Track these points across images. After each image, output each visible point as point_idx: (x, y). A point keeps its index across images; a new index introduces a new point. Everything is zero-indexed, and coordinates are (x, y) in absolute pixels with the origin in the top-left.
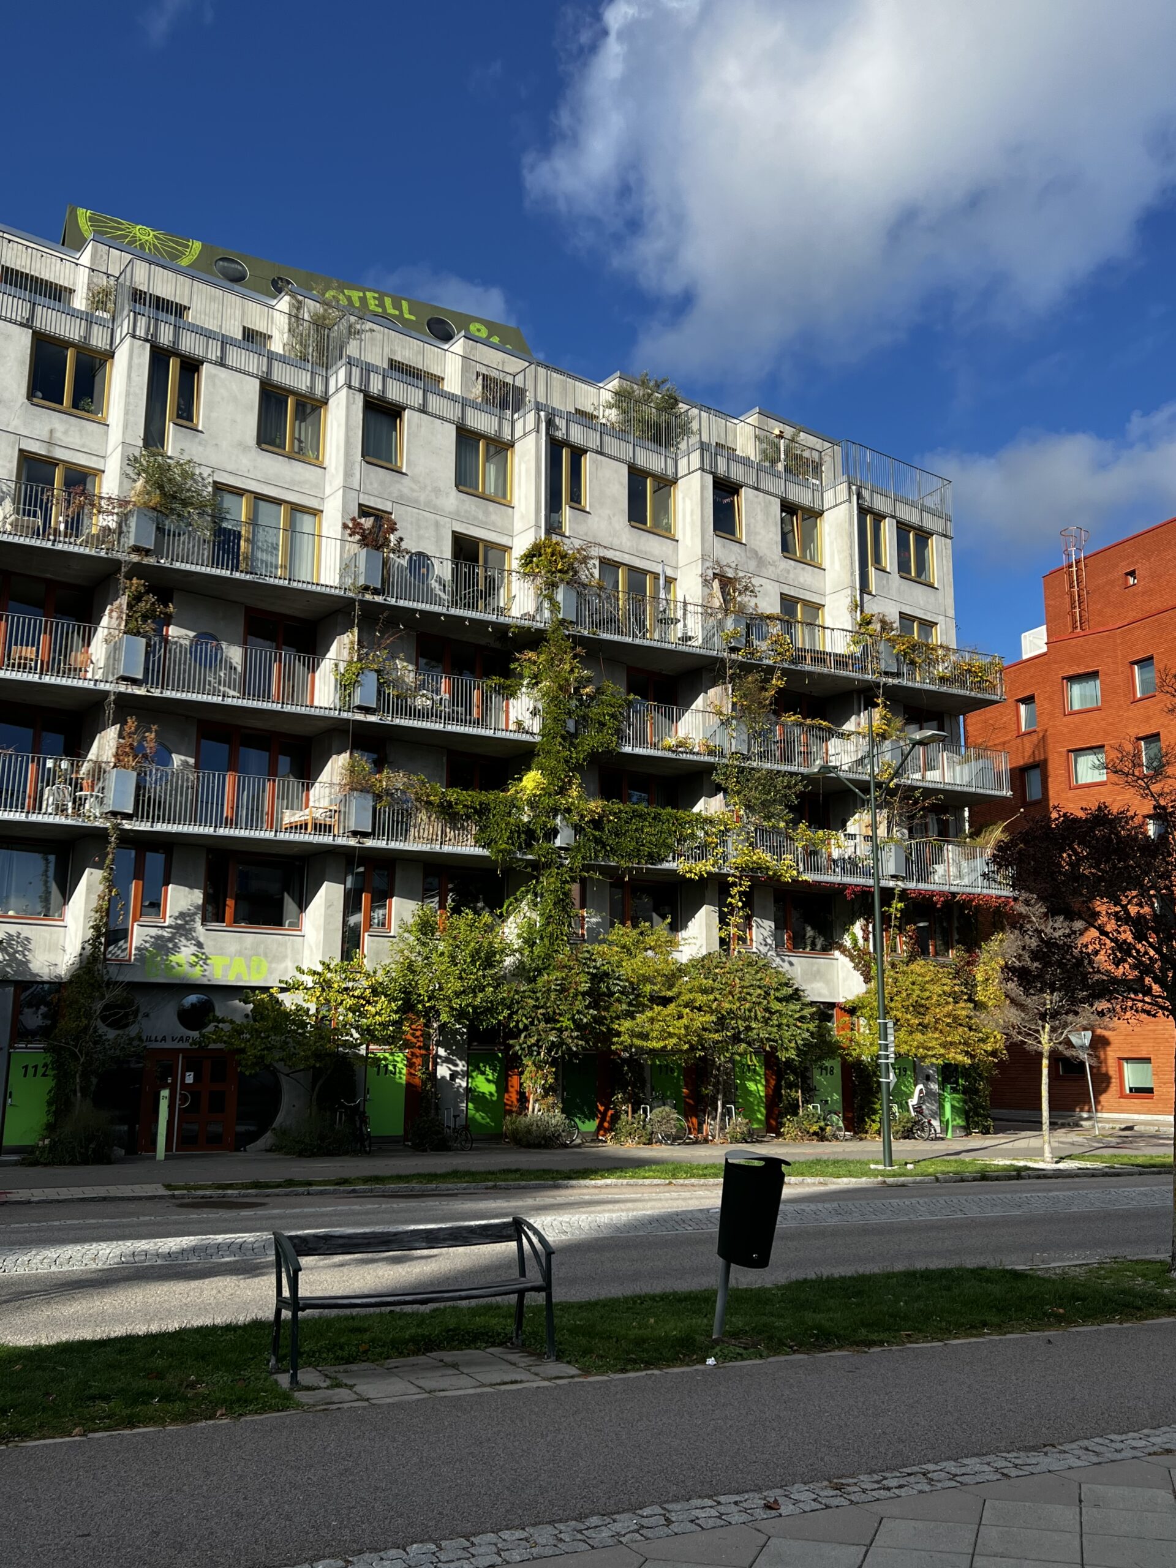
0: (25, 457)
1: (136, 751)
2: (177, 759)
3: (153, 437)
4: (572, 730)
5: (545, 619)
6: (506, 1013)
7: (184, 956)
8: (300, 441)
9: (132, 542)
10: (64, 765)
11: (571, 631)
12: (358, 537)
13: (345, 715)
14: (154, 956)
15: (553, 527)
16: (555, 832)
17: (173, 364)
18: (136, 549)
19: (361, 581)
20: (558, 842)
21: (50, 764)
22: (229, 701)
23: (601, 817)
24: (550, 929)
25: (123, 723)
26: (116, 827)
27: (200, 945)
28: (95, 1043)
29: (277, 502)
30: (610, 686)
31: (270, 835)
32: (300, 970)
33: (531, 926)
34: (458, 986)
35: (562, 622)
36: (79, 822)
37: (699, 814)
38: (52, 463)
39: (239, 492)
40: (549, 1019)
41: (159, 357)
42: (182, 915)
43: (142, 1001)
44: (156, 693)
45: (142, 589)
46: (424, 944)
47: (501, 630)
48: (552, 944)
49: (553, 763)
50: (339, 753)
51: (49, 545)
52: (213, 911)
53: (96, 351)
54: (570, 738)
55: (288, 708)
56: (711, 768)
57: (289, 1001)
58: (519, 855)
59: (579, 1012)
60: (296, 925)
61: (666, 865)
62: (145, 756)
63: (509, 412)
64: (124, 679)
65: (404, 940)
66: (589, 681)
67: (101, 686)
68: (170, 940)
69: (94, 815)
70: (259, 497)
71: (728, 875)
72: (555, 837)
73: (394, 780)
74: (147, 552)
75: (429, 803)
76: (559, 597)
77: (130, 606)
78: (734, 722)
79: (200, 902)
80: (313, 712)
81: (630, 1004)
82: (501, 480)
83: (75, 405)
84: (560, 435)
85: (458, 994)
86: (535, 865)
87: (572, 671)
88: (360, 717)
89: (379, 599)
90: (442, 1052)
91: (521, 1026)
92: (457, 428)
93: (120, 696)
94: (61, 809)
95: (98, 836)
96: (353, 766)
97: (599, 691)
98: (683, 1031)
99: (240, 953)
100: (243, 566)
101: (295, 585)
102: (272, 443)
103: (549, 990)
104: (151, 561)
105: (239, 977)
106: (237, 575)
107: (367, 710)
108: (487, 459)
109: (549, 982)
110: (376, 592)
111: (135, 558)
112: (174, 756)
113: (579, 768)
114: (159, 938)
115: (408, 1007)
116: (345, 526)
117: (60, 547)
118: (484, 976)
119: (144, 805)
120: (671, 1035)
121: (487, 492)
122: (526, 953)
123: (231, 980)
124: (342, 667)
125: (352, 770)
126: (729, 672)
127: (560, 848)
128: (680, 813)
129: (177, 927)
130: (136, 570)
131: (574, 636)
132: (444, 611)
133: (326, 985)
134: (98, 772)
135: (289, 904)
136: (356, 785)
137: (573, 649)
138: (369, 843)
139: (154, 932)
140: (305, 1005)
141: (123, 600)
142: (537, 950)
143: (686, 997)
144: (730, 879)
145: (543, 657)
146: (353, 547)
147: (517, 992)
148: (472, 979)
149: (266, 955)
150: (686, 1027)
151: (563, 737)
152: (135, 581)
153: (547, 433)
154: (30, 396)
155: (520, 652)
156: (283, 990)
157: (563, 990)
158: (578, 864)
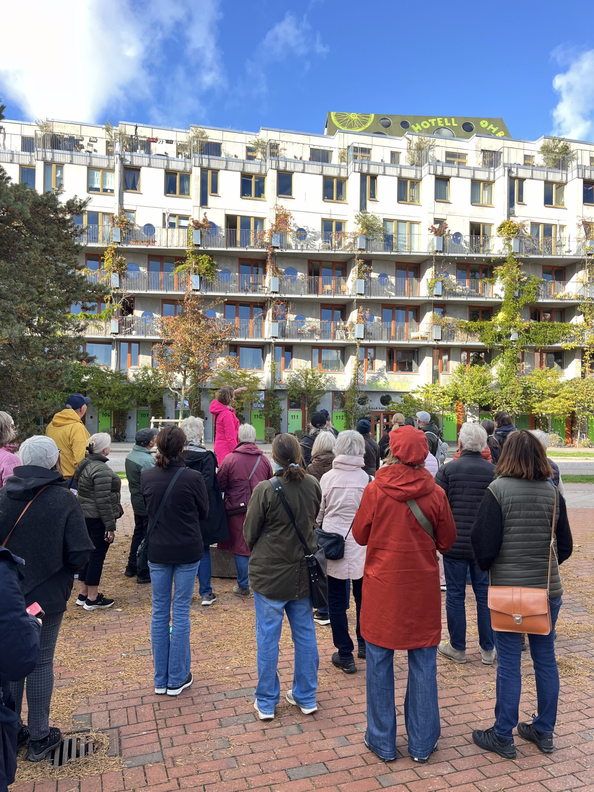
0: (324, 221)
1: (363, 317)
2: (376, 318)
3: (363, 206)
4: (517, 295)
5: (505, 253)
6: (491, 401)
7: (381, 382)
8: (412, 197)
9: (358, 247)
10: (342, 324)
11: (517, 256)
12: (433, 233)
13: (430, 298)
14: (372, 382)
15: (510, 214)
16: (510, 335)
17: (368, 178)
18: (360, 249)
19: (435, 249)
20: (511, 339)
21: (338, 324)
22: (392, 298)
23: (529, 328)
24: (508, 370)
25: (359, 308)
26: (359, 343)
27: (386, 379)
28: (357, 409)
29: (405, 222)
30: (533, 276)
31: (406, 342)
32: (418, 386)
33: (502, 369)
34: (473, 391)
35: (513, 254)
36: (348, 342)
37: (572, 324)
38: (331, 221)
39: (392, 221)
40: (507, 403)
41: (363, 176)
42: (380, 369)
43: (370, 397)
44: (369, 297)
45: (362, 263)
46: (461, 377)
47: (489, 259)
48: (509, 376)
49: (509, 309)
50: (429, 311)
51: (333, 252)
52: (390, 367)
53: (343, 178)
54: (516, 299)
55: (411, 298)
56: (578, 305)
57: (416, 396)
58: (496, 344)
59: (518, 401)
60: (417, 371)
61: (556, 345)
62: (366, 319)
63: (493, 168)
64: (359, 294)
65: (454, 376)
66: (524, 275)
67: (352, 297)
68: (377, 377)
69: (352, 339)
70: (399, 221)
71: (584, 347)
72: (510, 336)
73: (449, 319)
74: (363, 250)
75: (461, 328)
76: (512, 243)
77: (359, 269)
78: (589, 285)
79: (385, 365)
80: (419, 298)
81: (539, 397)
82: (490, 196)
83: (337, 199)
84: (513, 175)
85: (473, 395)
86: (503, 348)
87: (517, 272)
88: (436, 298)
89: (442, 254)
90: (469, 413)
91: (497, 405)
92: (472, 180)
93: (358, 300)
94: (342, 338)
95: (354, 345)
96: (434, 317)
97: (529, 278)
98: (560, 407)
99: (399, 381)
100: (394, 250)
101: (412, 254)
102: (402, 200)
103: (507, 393)
104: (365, 253)
105: (399, 389)
106: (393, 253)
107: (438, 296)
108: (484, 189)
109: (507, 390)
110: (440, 252)
111: (360, 252)
112: (375, 317)
113: (519, 310)
114: (373, 377)
115: (456, 398)
116: (429, 229)
117: (337, 252)
118: (483, 388)
119: (367, 334)
120: (555, 409)
121: (484, 203)
122: (500, 379)
123: (397, 390)
124: (429, 281)
125: (433, 318)
126: (587, 265)
127: (512, 341)
128: (563, 324)
129: (379, 373)
130: (361, 257)
131: (518, 258)
132: (466, 255)
133: (428, 392)
134: (352, 325)
135: (414, 364)
136: (435, 323)
137: (518, 264)
138: (440, 343)
139: (372, 375)
140: (421, 398)
141: (356, 267)
142: (504, 378)
143: (563, 395)
144: (585, 349)
145: (505, 268)
146: (432, 236)
147: (495, 393)
148: (478, 390)
149: (407, 381)
150: (562, 406)
151: (513, 299)
152: (360, 260)
153: (508, 174)
154: (324, 199)
155: (496, 267)
156: (413, 393)
157: (513, 393)
158: (520, 346)
